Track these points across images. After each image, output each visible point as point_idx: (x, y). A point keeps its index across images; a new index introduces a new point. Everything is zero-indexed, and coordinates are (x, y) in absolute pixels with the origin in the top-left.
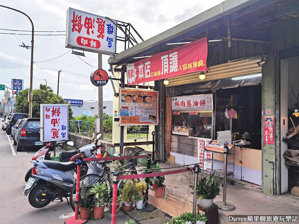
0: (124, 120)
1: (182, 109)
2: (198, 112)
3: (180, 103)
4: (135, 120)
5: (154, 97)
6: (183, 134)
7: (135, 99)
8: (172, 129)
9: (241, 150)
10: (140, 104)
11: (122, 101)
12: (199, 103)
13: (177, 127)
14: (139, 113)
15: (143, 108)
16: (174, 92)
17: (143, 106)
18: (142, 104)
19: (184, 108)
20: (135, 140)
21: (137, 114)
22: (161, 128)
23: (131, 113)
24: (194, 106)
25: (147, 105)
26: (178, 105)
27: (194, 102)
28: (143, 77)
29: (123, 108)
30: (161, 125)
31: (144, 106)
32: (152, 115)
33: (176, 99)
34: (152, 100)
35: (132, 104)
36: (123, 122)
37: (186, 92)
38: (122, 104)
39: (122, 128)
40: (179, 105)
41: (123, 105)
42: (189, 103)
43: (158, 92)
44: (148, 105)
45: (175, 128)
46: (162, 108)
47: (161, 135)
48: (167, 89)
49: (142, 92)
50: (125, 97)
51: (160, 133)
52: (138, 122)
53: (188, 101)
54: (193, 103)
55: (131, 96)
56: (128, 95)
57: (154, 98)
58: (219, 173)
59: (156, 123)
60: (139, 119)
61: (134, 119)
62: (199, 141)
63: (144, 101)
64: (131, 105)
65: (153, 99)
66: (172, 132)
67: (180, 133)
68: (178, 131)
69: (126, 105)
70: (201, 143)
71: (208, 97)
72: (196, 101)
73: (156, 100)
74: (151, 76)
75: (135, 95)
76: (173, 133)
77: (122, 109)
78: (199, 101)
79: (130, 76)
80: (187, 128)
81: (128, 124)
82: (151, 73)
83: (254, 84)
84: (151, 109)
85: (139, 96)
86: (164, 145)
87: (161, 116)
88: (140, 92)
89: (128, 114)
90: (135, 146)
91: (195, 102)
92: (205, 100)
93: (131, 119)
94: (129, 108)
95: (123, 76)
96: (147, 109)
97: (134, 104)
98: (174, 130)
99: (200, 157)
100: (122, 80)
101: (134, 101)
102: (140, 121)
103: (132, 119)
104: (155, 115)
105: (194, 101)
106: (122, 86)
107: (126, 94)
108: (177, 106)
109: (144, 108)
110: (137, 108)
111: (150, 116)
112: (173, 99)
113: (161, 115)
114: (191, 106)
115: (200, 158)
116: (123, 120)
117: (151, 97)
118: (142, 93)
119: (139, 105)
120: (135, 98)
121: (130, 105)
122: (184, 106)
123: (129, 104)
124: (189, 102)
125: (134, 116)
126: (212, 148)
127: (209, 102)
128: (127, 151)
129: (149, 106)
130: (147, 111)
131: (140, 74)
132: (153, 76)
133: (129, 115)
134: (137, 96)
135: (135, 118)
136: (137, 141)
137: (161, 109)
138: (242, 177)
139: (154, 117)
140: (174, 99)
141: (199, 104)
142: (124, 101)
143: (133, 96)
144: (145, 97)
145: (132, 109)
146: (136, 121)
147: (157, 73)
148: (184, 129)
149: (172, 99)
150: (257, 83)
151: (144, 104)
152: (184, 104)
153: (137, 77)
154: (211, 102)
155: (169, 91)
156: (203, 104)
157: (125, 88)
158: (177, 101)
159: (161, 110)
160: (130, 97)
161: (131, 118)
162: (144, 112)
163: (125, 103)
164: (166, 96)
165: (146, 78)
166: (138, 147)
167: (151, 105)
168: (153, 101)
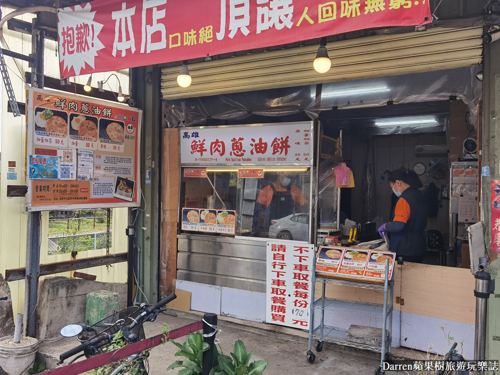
0: (43, 193)
1: (214, 162)
2: (264, 170)
3: (207, 146)
4: (76, 191)
5: (130, 125)
6: (216, 229)
7: (76, 126)
8: (183, 216)
9: (401, 269)
10: (91, 143)
11: (37, 128)
12: (269, 145)
13: (198, 211)
14: (88, 170)
15: (100, 157)
16: (183, 114)
17: (100, 149)
18: (97, 144)
19: (221, 160)
20: (74, 254)
21: (81, 175)
22: (148, 215)
23: (66, 171)
24: (252, 153)
25: (109, 147)
26: (202, 150)
27: (254, 144)
28: (133, 50)
29: (38, 151)
30: (148, 207)
31: (104, 149)
32: (124, 176)
33: (196, 135)
34: (125, 133)
35: (68, 140)
36: (39, 198)
37: (225, 116)
38: (35, 139)
39: (36, 217)
40: (206, 150)
41: (40, 143)
42: (237, 145)
43: (141, 112)
44: (115, 148)
45: (192, 214)
46: (153, 159)
47: (148, 234)
48: (167, 107)
49: (97, 106)
50: (47, 117)
51: (145, 229)
52: (85, 199)
53: (234, 140)
54: (252, 145)
55: (63, 115)
56: (56, 113)
57: (129, 128)
58: (363, 338)
59: (135, 200)
60: (87, 190)
61: (74, 189)
62: (269, 248)
63: (104, 135)
64: (65, 146)
65: (128, 131)
66: (179, 225)
67: (208, 228)
68: (202, 221)
69: (47, 144)
70: (277, 252)
71: (298, 131)
72: (261, 140)
73: (134, 134)
74: (171, 46)
75: (77, 116)
76: (183, 229)
77: (35, 156)
78: (268, 140)
79: (72, 47)
80: (229, 213)
81: (53, 203)
82: (171, 36)
83: (435, 98)
84: (121, 160)
85: (88, 118)
86: (156, 261)
87: (148, 182)
88: (92, 107)
89: (55, 172)
90: (73, 272)
91: (257, 142)
92: (288, 137)
93: (63, 189)
94: (58, 155)
95: (39, 47)
96: (109, 160)
97: (75, 141)
98: (186, 219)
99: (274, 291)
100: (36, 60)
101: (73, 132)
102: (93, 196)
103: (69, 189)
104: (131, 178)
105: (253, 140)
106: (35, 79)
107: (49, 108)
108: (197, 155)
109: (103, 157)
110: (82, 156)
111: (119, 180)
112: (186, 134)
113: (148, 177)
114: (242, 155)
115: (275, 295)
116: (40, 193)
117: (122, 124)
118: (98, 111)
119: (88, 145)
120: (78, 125)
121: (62, 143)
122: (221, 155)
123: (57, 142)
124: (237, 142)
125: (75, 178)
126: (335, 269)
127: (302, 142)
128: (51, 290)
129: (117, 151)
130: (109, 165)
131: (120, 40)
132: (179, 44)
133: (59, 176)
134: (82, 118)
135: (77, 186)
136: (79, 257)
137: (146, 161)
138: (403, 339)
139: (130, 185)
140: (190, 134)
141: (270, 149)
142: (44, 129)
143: (72, 116)
144: (104, 124)
145: (68, 157)
146: (80, 195)
147: (198, 34)
148: (220, 217)
149: (182, 134)
150: (445, 96)
151: (104, 144)
152: (220, 149)
153: (107, 50)
154: (306, 143)
155: (170, 111)
156: (282, 148)
157: (45, 88)
158: (197, 139)
159: (148, 163)
160: (60, 120)
161: (66, 186)
162: (103, 167)
163: (45, 137)
164: (163, 124)
165: (148, 52)
166: (82, 275)
167: (122, 147)
168: (126, 137)
